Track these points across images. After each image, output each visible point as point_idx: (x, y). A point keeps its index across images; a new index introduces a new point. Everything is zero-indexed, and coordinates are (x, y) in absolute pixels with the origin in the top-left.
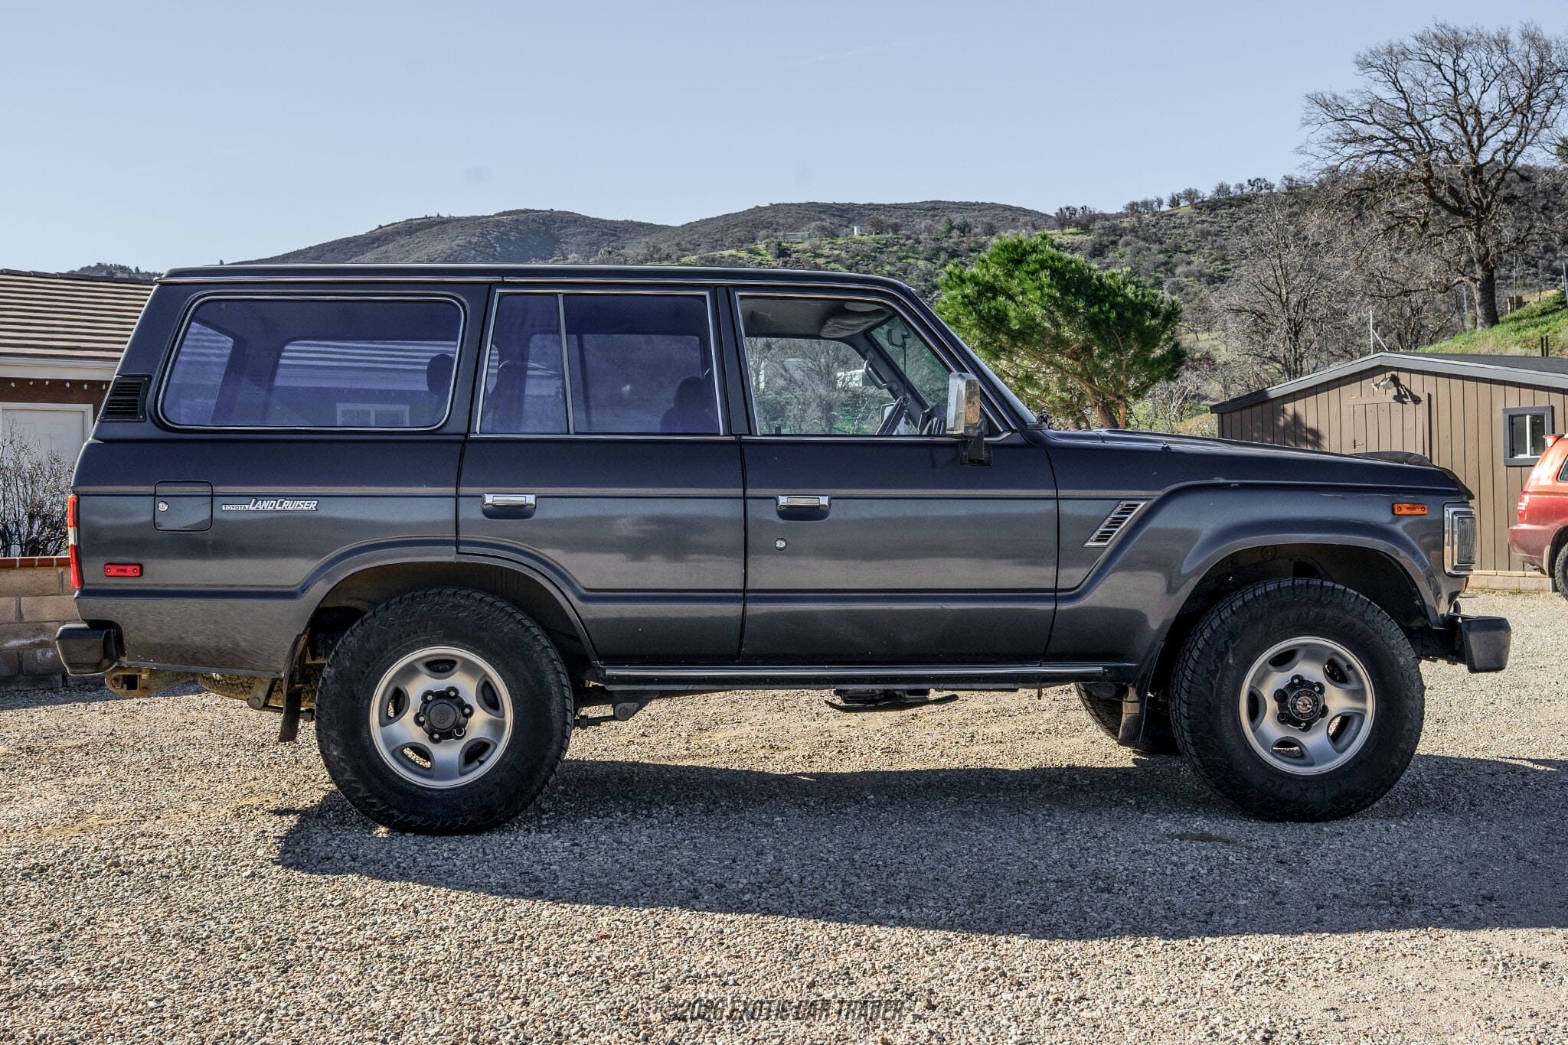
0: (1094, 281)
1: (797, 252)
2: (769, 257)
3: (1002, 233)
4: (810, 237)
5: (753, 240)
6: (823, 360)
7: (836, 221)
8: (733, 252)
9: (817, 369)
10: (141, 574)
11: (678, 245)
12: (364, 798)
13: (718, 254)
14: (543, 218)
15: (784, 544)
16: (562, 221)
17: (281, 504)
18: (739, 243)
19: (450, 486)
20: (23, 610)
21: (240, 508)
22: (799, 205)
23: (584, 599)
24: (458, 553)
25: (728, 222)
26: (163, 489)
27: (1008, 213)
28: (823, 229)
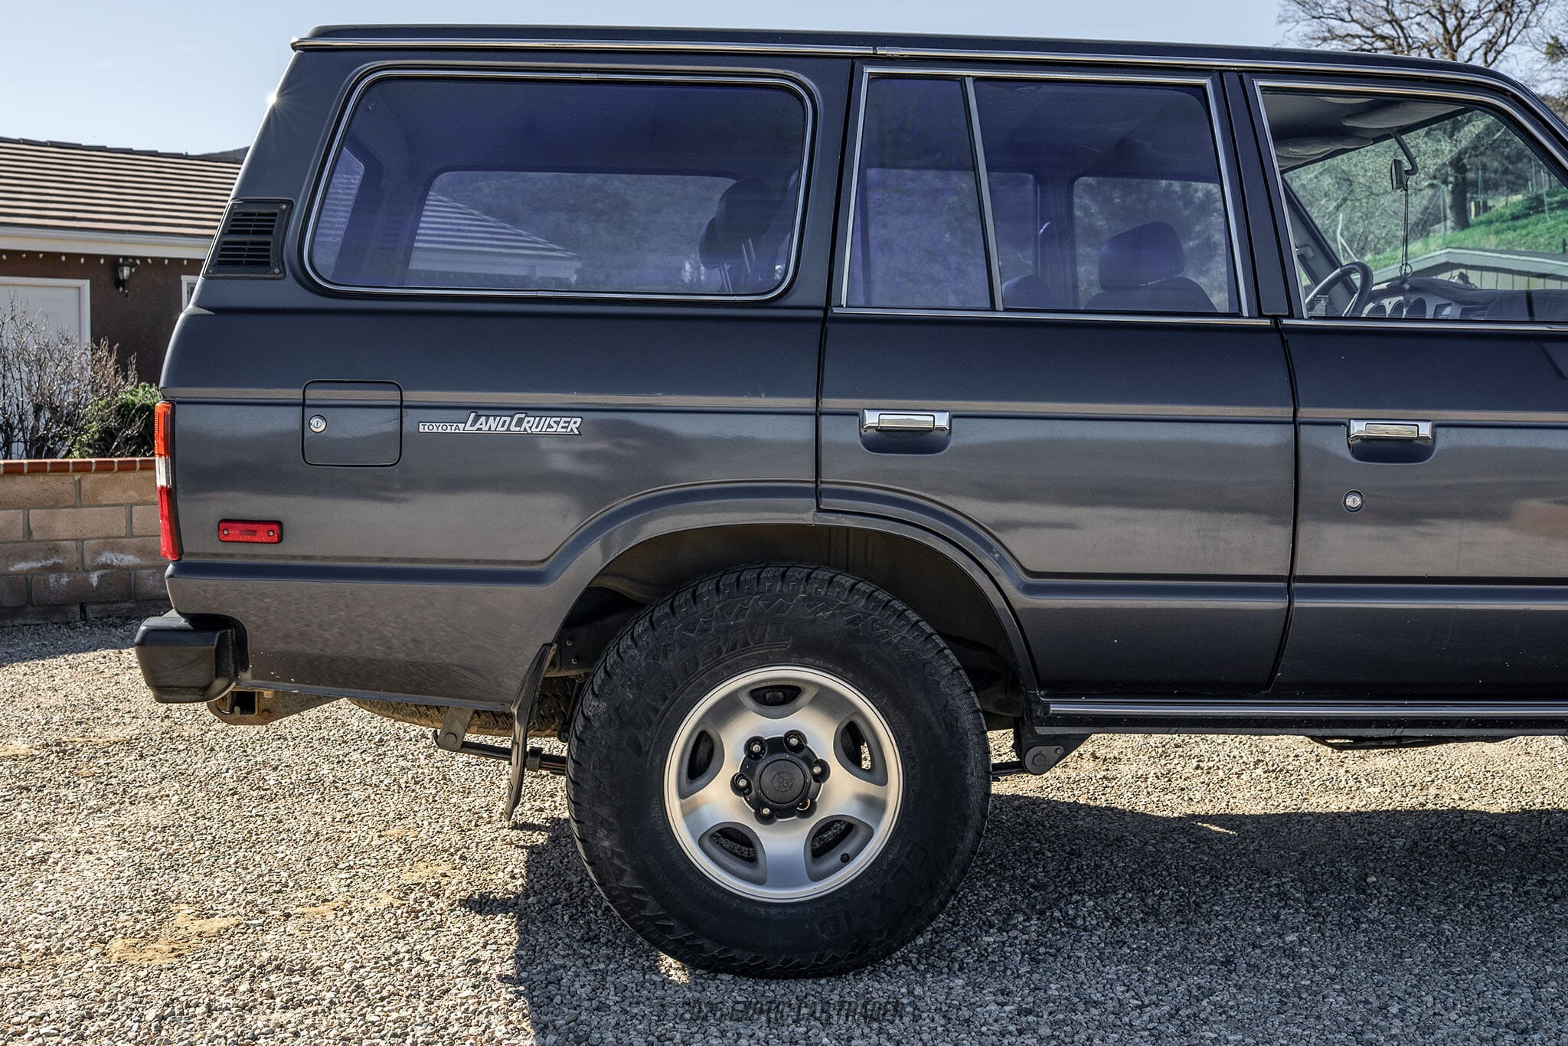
10: (280, 541)
12: (652, 919)
15: (1358, 501)
17: (520, 422)
19: (809, 396)
20: (32, 526)
21: (451, 429)
23: (1029, 589)
24: (820, 510)
26: (315, 394)
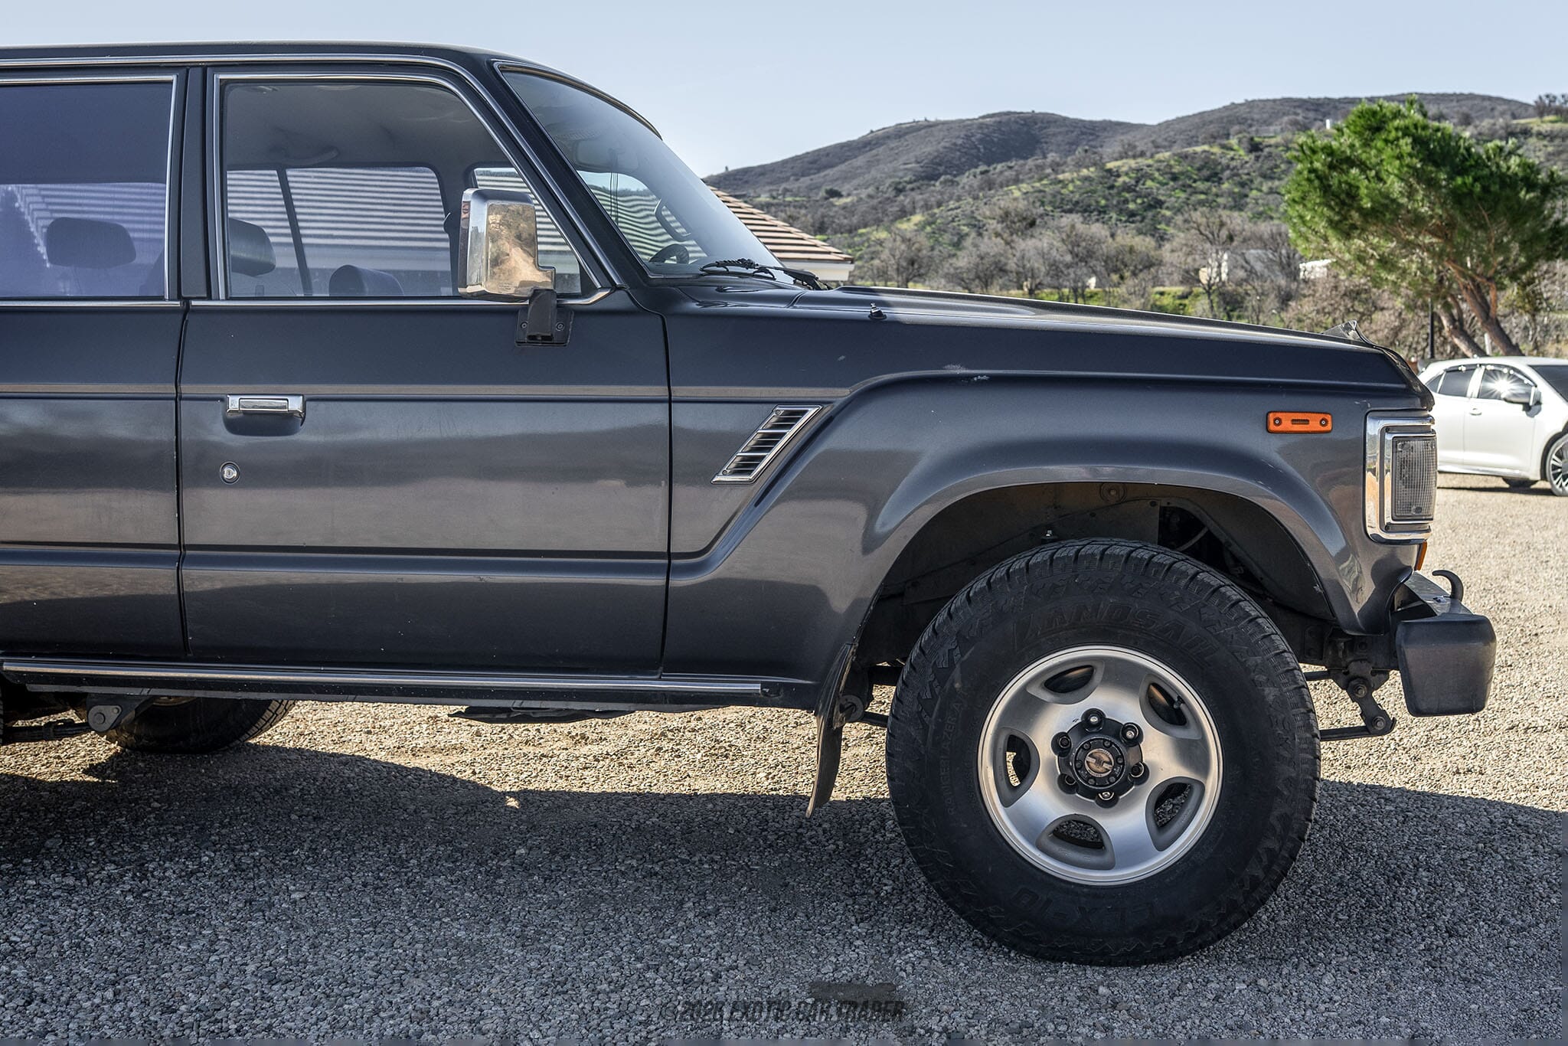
0: (1462, 150)
1: (1270, 146)
2: (1242, 152)
3: (1477, 123)
4: (1282, 130)
5: (1227, 136)
6: (1284, 252)
7: (1311, 115)
8: (1206, 147)
9: (1278, 259)
11: (1153, 142)
13: (1190, 150)
14: (1025, 119)
15: (234, 473)
16: (1042, 122)
18: (1212, 139)
22: (1274, 101)
25: (1202, 120)
27: (1486, 103)
28: (1295, 123)
